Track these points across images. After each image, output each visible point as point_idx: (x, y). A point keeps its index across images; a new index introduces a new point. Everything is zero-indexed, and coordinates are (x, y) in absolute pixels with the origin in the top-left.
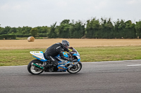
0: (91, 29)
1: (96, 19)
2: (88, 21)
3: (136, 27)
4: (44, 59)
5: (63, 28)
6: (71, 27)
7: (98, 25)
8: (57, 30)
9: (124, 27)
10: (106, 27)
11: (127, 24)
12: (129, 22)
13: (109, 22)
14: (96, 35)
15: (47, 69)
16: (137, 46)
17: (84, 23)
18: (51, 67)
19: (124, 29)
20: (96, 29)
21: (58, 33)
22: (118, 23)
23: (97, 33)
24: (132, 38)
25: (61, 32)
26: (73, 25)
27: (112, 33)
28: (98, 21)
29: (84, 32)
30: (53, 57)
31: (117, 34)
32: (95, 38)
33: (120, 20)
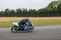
0: (18, 13)
1: (20, 9)
2: (17, 10)
3: (37, 12)
4: (18, 26)
5: (6, 12)
6: (9, 12)
7: (21, 11)
8: (3, 13)
9: (32, 12)
10: (24, 12)
11: (34, 11)
12: (34, 10)
13: (26, 10)
14: (20, 16)
15: (19, 30)
16: (38, 20)
17: (15, 10)
18: (21, 29)
19: (32, 13)
20: (20, 13)
21: (4, 15)
22: (30, 10)
23: (21, 14)
24: (36, 17)
25: (5, 14)
26: (10, 11)
27: (27, 14)
28: (21, 10)
29: (15, 14)
30: (22, 25)
31: (29, 15)
32: (20, 17)
33: (31, 9)
